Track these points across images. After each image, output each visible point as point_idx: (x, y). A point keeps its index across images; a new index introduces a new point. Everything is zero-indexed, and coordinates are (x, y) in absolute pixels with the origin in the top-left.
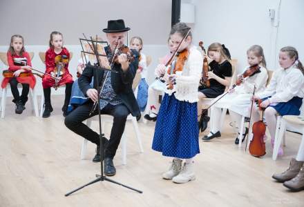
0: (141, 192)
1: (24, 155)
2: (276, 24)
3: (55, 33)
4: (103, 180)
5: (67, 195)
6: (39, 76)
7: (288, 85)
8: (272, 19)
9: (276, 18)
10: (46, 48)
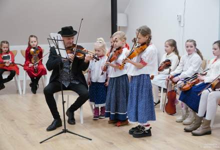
0: (91, 140)
1: (13, 120)
2: (182, 25)
3: (32, 36)
4: (65, 132)
5: (41, 143)
6: (21, 65)
7: (191, 65)
8: (180, 22)
9: (182, 21)
10: (26, 47)
